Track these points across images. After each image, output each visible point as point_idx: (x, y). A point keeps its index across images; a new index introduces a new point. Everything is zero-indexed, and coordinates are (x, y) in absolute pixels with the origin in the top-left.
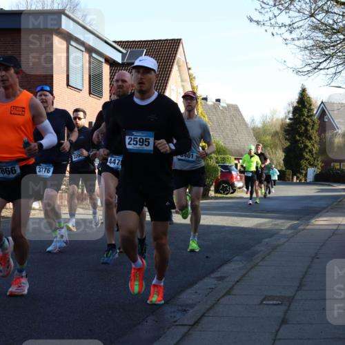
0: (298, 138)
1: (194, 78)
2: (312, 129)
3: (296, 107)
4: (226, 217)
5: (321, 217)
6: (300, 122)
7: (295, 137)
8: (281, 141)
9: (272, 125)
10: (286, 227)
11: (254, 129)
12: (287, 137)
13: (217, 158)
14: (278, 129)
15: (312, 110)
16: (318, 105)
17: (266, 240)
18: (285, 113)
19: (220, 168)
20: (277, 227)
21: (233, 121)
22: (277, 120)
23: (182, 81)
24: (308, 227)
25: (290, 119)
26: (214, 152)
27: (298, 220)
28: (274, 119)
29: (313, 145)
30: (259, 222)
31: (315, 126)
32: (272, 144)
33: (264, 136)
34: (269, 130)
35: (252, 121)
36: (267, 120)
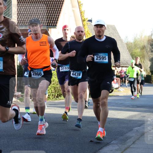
1: (82, 4)
8: (148, 53)
9: (141, 40)
14: (146, 44)
17: (136, 128)
18: (151, 32)
22: (145, 37)
23: (73, 7)
28: (143, 37)
30: (131, 115)
32: (141, 55)
33: (135, 49)
34: (139, 44)
35: (126, 38)
36: (138, 37)
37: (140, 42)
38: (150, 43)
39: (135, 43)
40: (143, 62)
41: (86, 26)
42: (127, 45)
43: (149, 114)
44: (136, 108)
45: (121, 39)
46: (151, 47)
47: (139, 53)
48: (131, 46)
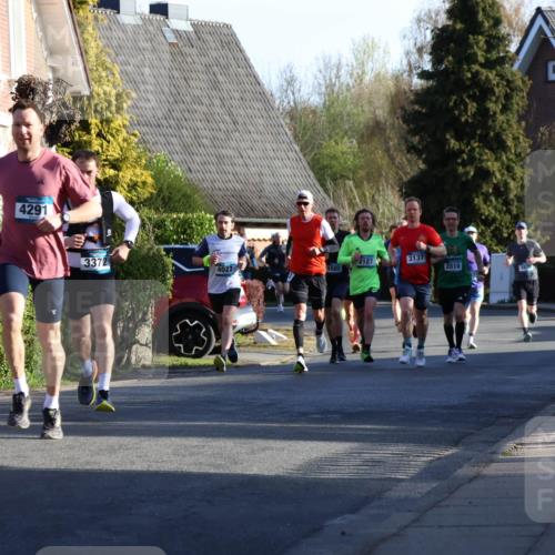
2: (505, 109)
3: (444, 29)
4: (194, 441)
6: (460, 86)
7: (444, 142)
8: (392, 159)
9: (360, 96)
10: (412, 472)
11: (294, 114)
12: (416, 139)
13: (159, 225)
14: (382, 113)
15: (502, 40)
16: (527, 19)
17: (337, 521)
18: (407, 53)
19: (169, 261)
20: (377, 473)
21: (215, 85)
22: (378, 78)
24: (492, 469)
25: (424, 75)
26: (148, 202)
27: (456, 444)
28: (368, 78)
29: (509, 169)
30: (314, 455)
31: (516, 99)
32: (361, 168)
33: (330, 137)
34: (348, 115)
35: (285, 84)
36: (342, 79)
37: (356, 105)
38: (403, 108)
39: (332, 111)
40: (369, 201)
41: (90, 29)
42: (292, 119)
43: (401, 448)
44: (339, 422)
45: (263, 93)
46: (405, 126)
47: (351, 157)
48: (314, 124)
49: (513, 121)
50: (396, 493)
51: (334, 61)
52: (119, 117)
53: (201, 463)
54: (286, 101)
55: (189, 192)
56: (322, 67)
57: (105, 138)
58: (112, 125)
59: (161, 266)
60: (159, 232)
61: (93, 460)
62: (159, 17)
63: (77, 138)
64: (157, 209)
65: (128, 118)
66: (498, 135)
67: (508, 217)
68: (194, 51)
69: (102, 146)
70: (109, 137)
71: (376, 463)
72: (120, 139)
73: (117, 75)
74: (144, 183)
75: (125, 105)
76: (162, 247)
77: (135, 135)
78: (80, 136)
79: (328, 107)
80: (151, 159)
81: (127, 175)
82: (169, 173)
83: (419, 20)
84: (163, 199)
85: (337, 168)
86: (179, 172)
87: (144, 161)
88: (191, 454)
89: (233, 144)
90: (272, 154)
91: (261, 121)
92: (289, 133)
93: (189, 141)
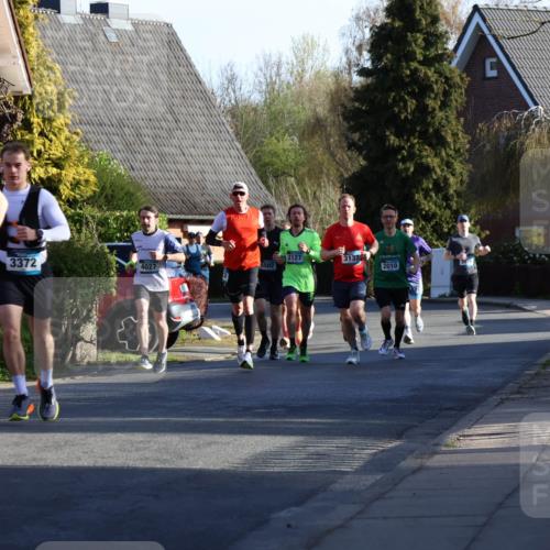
0: (393, 140)
2: (444, 106)
3: (383, 27)
4: (139, 437)
5: (477, 422)
6: (399, 83)
7: (384, 138)
8: (333, 155)
9: (300, 94)
10: (356, 464)
11: (234, 112)
12: (356, 136)
13: (103, 223)
14: (322, 111)
15: (440, 37)
16: (464, 18)
17: (283, 514)
18: (347, 51)
19: (113, 258)
20: (322, 466)
21: (157, 84)
22: (318, 76)
24: (436, 461)
25: (363, 72)
26: (91, 200)
27: (399, 436)
28: (308, 76)
29: (449, 165)
30: (259, 449)
31: (454, 96)
32: (303, 164)
33: (272, 136)
34: (289, 113)
35: (226, 82)
36: (283, 77)
37: (296, 103)
38: (343, 105)
39: (273, 109)
40: (310, 198)
41: (31, 29)
42: (233, 116)
43: (345, 441)
44: (285, 416)
45: (204, 92)
46: (345, 124)
47: (292, 155)
48: (255, 122)
49: (452, 117)
50: (341, 485)
51: (274, 59)
52: (62, 116)
53: (147, 459)
54: (227, 99)
55: (132, 190)
56: (262, 65)
57: (47, 137)
58: (54, 124)
59: (104, 264)
60: (102, 230)
61: (39, 456)
62: (99, 16)
63: (19, 137)
64: (100, 207)
65: (70, 116)
66: (437, 132)
67: (448, 212)
68: (135, 50)
69: (44, 145)
70: (51, 136)
71: (320, 456)
72: (63, 138)
73: (58, 74)
74: (87, 181)
75: (67, 105)
76: (106, 245)
77: (77, 134)
78: (22, 136)
79: (269, 104)
80: (93, 157)
81: (69, 174)
82: (112, 171)
83: (358, 19)
84: (106, 197)
85: (279, 164)
86: (122, 170)
87: (86, 160)
88: (137, 450)
89: (175, 142)
90: (213, 151)
91: (202, 119)
92: (231, 131)
93: (132, 139)
